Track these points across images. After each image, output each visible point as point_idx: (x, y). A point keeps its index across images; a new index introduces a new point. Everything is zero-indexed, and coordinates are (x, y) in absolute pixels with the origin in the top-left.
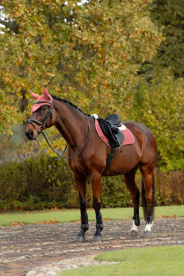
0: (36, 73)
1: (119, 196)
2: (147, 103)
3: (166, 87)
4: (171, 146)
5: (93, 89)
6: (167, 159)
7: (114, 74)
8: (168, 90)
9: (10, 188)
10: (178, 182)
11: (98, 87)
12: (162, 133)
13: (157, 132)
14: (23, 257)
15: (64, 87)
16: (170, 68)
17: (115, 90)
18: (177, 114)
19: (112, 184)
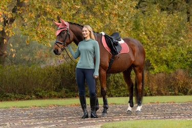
0: (68, 6)
1: (122, 89)
2: (142, 28)
3: (155, 17)
4: (157, 56)
5: (106, 17)
6: (154, 65)
7: (120, 7)
8: (156, 19)
9: (49, 83)
10: (162, 81)
11: (109, 15)
12: (152, 48)
13: (148, 47)
14: (54, 125)
15: (86, 15)
16: (158, 4)
17: (120, 18)
18: (162, 36)
19: (117, 81)
